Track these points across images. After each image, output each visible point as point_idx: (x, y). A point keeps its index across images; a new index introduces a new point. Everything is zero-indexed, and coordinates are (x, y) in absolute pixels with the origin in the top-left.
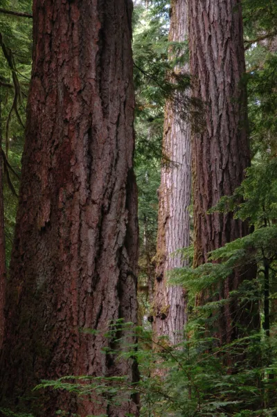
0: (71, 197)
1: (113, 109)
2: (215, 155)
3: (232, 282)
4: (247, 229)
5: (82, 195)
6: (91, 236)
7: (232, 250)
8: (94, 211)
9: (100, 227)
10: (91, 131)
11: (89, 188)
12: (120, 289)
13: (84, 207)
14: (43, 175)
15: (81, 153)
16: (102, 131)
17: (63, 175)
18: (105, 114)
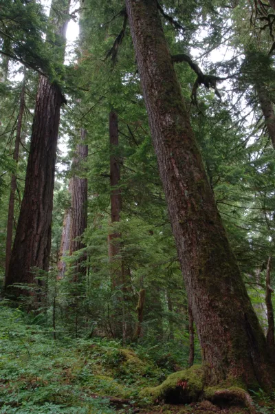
0: (31, 232)
1: (47, 207)
2: (77, 224)
3: (79, 261)
4: (84, 246)
5: (35, 232)
6: (36, 244)
7: (80, 252)
8: (38, 237)
10: (39, 213)
11: (37, 230)
12: (44, 260)
13: (35, 236)
14: (24, 225)
15: (36, 220)
16: (42, 214)
17: (30, 226)
18: (44, 209)
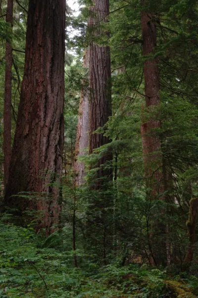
0: (37, 124)
1: (56, 89)
2: (98, 112)
3: (102, 161)
5: (42, 123)
6: (45, 140)
7: (103, 149)
8: (46, 130)
9: (49, 136)
10: (46, 98)
11: (45, 121)
12: (56, 161)
13: (42, 128)
14: (26, 115)
15: (42, 107)
16: (51, 99)
17: (35, 115)
18: (52, 91)
